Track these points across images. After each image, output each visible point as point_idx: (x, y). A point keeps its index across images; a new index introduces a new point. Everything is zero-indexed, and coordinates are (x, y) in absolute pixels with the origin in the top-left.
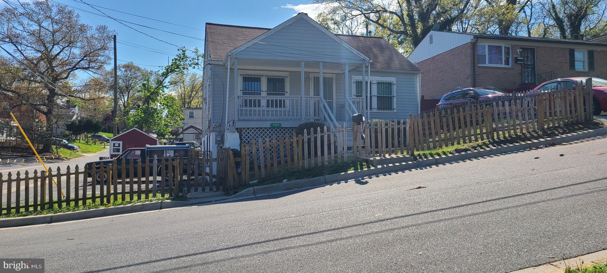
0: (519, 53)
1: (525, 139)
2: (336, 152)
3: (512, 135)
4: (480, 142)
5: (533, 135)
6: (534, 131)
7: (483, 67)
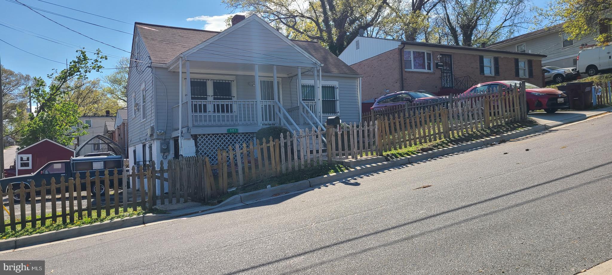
0: (439, 59)
1: (477, 137)
2: (299, 158)
3: (465, 133)
4: (438, 141)
5: (483, 134)
6: (482, 130)
7: (409, 72)
